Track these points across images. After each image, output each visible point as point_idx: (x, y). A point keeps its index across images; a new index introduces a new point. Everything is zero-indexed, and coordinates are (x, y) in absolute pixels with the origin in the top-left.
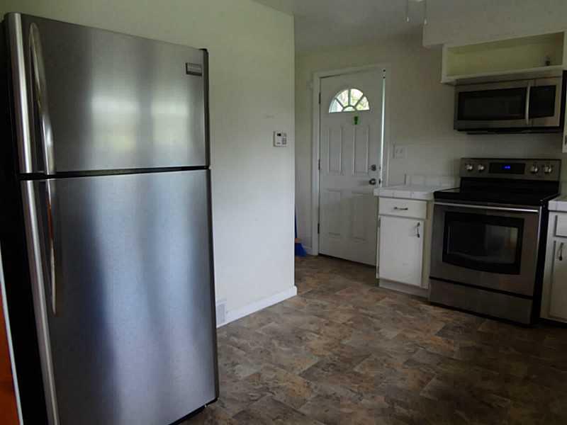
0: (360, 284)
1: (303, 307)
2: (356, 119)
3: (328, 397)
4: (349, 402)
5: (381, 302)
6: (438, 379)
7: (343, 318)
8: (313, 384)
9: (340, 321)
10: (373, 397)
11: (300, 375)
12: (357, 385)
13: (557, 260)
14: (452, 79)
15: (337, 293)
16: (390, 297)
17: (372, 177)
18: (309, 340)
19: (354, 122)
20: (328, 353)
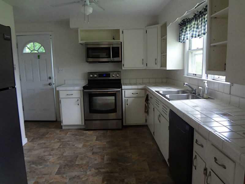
0: (53, 130)
1: (34, 147)
2: (39, 56)
3: (74, 178)
4: (83, 176)
5: (67, 135)
6: (107, 155)
7: (57, 146)
8: (65, 176)
9: (57, 147)
10: (90, 170)
11: (56, 174)
12: (81, 169)
13: (126, 105)
14: (83, 42)
15: (46, 136)
16: (70, 132)
17: (50, 82)
18: (49, 160)
19: (38, 58)
20: (61, 162)
